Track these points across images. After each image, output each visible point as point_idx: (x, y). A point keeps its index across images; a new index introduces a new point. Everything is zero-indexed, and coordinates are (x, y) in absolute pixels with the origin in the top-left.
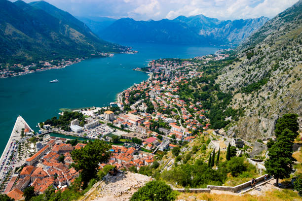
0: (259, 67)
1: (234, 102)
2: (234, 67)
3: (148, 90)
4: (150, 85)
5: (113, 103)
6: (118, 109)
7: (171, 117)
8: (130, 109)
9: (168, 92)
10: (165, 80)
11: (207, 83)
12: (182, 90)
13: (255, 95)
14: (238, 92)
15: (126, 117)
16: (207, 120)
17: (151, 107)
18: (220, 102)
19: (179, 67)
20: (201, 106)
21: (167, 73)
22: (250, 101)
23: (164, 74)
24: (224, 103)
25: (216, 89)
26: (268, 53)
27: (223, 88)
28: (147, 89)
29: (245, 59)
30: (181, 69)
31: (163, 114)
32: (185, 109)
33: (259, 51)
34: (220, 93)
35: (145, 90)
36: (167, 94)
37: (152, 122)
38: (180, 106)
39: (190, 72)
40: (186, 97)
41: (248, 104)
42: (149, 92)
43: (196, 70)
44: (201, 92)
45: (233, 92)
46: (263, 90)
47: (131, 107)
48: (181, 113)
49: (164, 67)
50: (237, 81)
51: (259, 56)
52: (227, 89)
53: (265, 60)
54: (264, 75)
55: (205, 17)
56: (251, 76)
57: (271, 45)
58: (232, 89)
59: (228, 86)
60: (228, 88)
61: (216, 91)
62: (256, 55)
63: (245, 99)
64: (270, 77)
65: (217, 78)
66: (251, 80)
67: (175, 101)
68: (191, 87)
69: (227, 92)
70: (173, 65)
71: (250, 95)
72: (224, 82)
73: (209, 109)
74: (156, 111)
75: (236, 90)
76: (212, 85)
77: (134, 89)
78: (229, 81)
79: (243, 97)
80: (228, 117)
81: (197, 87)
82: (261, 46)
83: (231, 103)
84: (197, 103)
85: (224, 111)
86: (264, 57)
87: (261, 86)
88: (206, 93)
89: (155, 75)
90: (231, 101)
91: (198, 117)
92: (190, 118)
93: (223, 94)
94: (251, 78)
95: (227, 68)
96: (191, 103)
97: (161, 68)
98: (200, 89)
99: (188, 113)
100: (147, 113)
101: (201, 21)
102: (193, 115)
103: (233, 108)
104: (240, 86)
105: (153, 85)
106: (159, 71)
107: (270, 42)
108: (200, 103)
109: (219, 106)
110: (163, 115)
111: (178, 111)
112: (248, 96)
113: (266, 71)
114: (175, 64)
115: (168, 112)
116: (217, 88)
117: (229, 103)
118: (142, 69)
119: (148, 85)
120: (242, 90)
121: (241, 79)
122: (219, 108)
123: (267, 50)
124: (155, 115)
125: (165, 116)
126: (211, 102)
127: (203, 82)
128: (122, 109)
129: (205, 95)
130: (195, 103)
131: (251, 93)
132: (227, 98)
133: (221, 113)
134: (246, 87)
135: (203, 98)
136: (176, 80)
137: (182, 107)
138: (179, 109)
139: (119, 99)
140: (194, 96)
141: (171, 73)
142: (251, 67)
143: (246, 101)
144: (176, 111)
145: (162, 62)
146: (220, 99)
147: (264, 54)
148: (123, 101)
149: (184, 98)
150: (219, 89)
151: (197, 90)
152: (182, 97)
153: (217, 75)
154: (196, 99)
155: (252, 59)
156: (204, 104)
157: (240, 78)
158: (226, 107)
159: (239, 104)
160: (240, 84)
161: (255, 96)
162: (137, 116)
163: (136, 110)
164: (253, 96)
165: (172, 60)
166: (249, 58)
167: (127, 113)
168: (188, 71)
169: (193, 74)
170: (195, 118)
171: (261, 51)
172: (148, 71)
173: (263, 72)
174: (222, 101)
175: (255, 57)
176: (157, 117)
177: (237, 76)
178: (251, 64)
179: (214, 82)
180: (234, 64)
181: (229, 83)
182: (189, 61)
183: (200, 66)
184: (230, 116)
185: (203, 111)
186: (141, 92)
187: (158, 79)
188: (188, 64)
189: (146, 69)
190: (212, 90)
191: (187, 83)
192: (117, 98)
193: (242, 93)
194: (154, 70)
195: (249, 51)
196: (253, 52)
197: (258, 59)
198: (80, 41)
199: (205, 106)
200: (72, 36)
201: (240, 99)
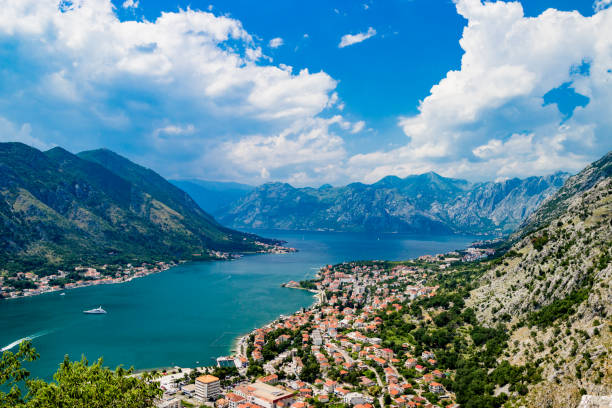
0: (565, 264)
1: (513, 348)
2: (506, 269)
3: (309, 328)
4: (317, 316)
5: (224, 359)
6: (233, 371)
7: (360, 390)
8: (262, 372)
9: (355, 330)
10: (350, 305)
11: (446, 306)
12: (389, 324)
13: (563, 329)
14: (520, 325)
15: (250, 392)
16: (448, 394)
17: (313, 365)
18: (478, 350)
19: (386, 277)
20: (432, 362)
21: (357, 290)
22: (551, 344)
23: (351, 293)
24: (490, 353)
25: (468, 320)
26: (580, 235)
27: (485, 319)
28: (308, 325)
29: (530, 251)
30: (389, 282)
31: (340, 382)
32: (394, 369)
33: (558, 233)
34: (477, 330)
35: (303, 328)
36: (352, 335)
37: (312, 402)
38: (381, 362)
39: (409, 288)
40: (398, 342)
41: (548, 350)
42: (310, 332)
43: (424, 283)
44: (433, 328)
45: (509, 325)
46: (581, 316)
47: (265, 366)
48: (384, 379)
49: (351, 278)
50: (516, 299)
51: (561, 242)
52: (495, 320)
53: (574, 250)
54: (577, 282)
55: (439, 177)
56: (548, 285)
57: (584, 217)
58: (506, 318)
59: (495, 311)
60: (497, 315)
61: (467, 326)
62: (554, 239)
63: (539, 340)
64: (592, 284)
65: (468, 296)
66: (549, 295)
67: (371, 352)
68: (408, 319)
69: (494, 326)
70: (371, 275)
71: (550, 330)
72: (486, 304)
73: (452, 367)
74: (324, 375)
75: (515, 320)
76: (459, 312)
77: (276, 327)
78: (497, 300)
79: (534, 334)
80: (502, 386)
81: (422, 318)
82: (563, 221)
83: (505, 351)
84: (425, 356)
85: (491, 371)
86: (573, 242)
87: (573, 307)
88: (444, 329)
89: (329, 296)
90: (506, 346)
91: (426, 388)
92: (407, 392)
93: (484, 331)
94: (549, 290)
95: (492, 273)
96: (408, 354)
97: (345, 280)
98: (429, 322)
99: (401, 380)
100: (303, 380)
101: (432, 186)
102: (413, 383)
103: (512, 365)
104: (524, 311)
105: (323, 317)
106: (340, 287)
107: (582, 212)
108: (431, 354)
109: (476, 360)
110: (341, 386)
111: (377, 375)
112: (545, 331)
113: (581, 272)
114: (376, 273)
115: (352, 378)
116: (469, 318)
117: (501, 352)
118: (301, 283)
119: (312, 318)
120: (529, 319)
121: (525, 294)
122: (478, 365)
123: (577, 228)
124: (320, 387)
125: (346, 388)
126: (457, 351)
127: (436, 305)
128: (243, 371)
129: (442, 335)
130: (418, 354)
131: (552, 325)
132: (495, 339)
133: (481, 376)
134: (537, 311)
135: (438, 342)
136: (376, 305)
137: (386, 366)
138: (380, 371)
139: (239, 349)
140: (416, 339)
141: (366, 291)
142: (545, 267)
143: (541, 344)
144: (373, 376)
145: (348, 270)
146: (478, 343)
147: (571, 237)
148: (249, 354)
149: (393, 344)
150: (475, 320)
151: (423, 324)
152: (388, 342)
153: (470, 289)
154: (420, 343)
155: (545, 250)
156: (439, 355)
157: (522, 292)
158: (494, 360)
159: (527, 353)
160: (524, 305)
161: (564, 332)
162: (278, 389)
163: (277, 374)
164: (558, 332)
165: (370, 265)
166: (540, 248)
167: (254, 382)
168: (405, 286)
169: (416, 292)
170: (419, 392)
171: (564, 231)
172: (316, 288)
173: (575, 274)
174: (484, 348)
175: (551, 244)
176: (324, 392)
177: (514, 288)
178: (545, 261)
179: (462, 305)
180: (507, 264)
181: (497, 305)
182: (408, 265)
183: (431, 274)
184: (506, 382)
185: (438, 372)
186: (291, 334)
187: (335, 305)
188: (404, 272)
189: (309, 285)
190: (458, 323)
191: (398, 308)
192: (235, 347)
193: (530, 327)
194: (328, 286)
195: (537, 234)
196: (545, 234)
197: (560, 248)
198: (174, 226)
199: (444, 361)
200: (155, 217)
201: (528, 341)
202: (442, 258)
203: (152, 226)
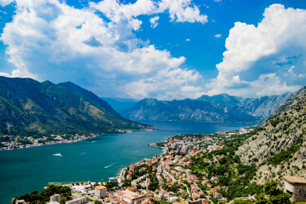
0: (287, 133)
1: (259, 176)
2: (258, 137)
4: (162, 159)
5: (113, 178)
6: (116, 184)
7: (178, 195)
8: (130, 185)
9: (179, 166)
10: (179, 154)
11: (225, 154)
12: (196, 163)
13: (286, 166)
14: (263, 164)
15: (122, 194)
16: (223, 199)
17: (155, 182)
18: (240, 176)
19: (199, 142)
20: (216, 182)
21: (184, 147)
22: (279, 174)
23: (180, 148)
24: (246, 178)
25: (236, 162)
26: (296, 118)
27: (245, 160)
28: (156, 163)
29: (270, 127)
30: (200, 144)
31: (168, 191)
32: (196, 185)
33: (285, 118)
34: (240, 166)
35: (154, 164)
36: (177, 168)
37: (152, 200)
38: (190, 182)
39: (209, 146)
40: (199, 172)
41: (277, 177)
42: (157, 166)
43: (217, 144)
44: (218, 165)
45: (257, 164)
46: (295, 159)
47: (132, 182)
48: (190, 190)
49: (182, 142)
50: (261, 151)
51: (286, 122)
52: (250, 161)
53: (293, 125)
54: (294, 142)
55: (228, 96)
56: (278, 143)
57: (298, 110)
58: (256, 160)
59: (250, 157)
60: (251, 159)
61: (236, 164)
62: (282, 121)
63: (272, 171)
64: (302, 142)
65: (237, 149)
66: (279, 149)
67: (186, 177)
68: (205, 160)
69: (250, 164)
70: (192, 141)
71: (279, 166)
72: (246, 153)
73: (226, 185)
74: (161, 187)
75: (260, 161)
76: (232, 157)
77: (141, 164)
78: (252, 151)
79: (270, 169)
80: (252, 195)
81: (213, 160)
82: (288, 112)
83: (254, 177)
84: (212, 179)
85: (246, 187)
86: (292, 122)
87: (292, 154)
88: (223, 166)
89: (170, 150)
90: (255, 175)
91: (212, 195)
92: (202, 197)
93: (244, 167)
94: (279, 146)
95: (250, 139)
96: (204, 178)
97: (179, 143)
98: (216, 162)
99: (199, 191)
100: (150, 190)
102: (205, 193)
103: (258, 184)
104: (265, 157)
105: (165, 159)
106: (176, 146)
107: (298, 108)
108: (216, 178)
109: (239, 181)
110: (168, 193)
111: (187, 188)
112: (276, 167)
113: (296, 136)
114: (194, 140)
115: (174, 189)
116: (237, 160)
117: (252, 178)
118: (157, 144)
119: (159, 160)
120: (268, 161)
121: (266, 148)
122: (240, 184)
123: (294, 115)
124: (158, 193)
125: (170, 194)
126: (229, 177)
127: (220, 154)
128: (120, 185)
129: (222, 168)
130: (209, 178)
131: (280, 164)
132: (250, 171)
133: (241, 190)
134: (272, 157)
135: (220, 172)
136: (192, 154)
137: (192, 183)
138: (189, 186)
139: (121, 174)
140: (209, 170)
141: (188, 148)
142: (277, 135)
143: (274, 173)
144: (185, 188)
145: (181, 138)
146: (241, 173)
147: (291, 120)
148: (125, 176)
149: (197, 173)
150: (240, 161)
151: (213, 163)
152: (195, 171)
153: (238, 146)
154: (211, 173)
155: (278, 127)
156: (220, 179)
157: (264, 147)
158: (249, 182)
159: (266, 178)
160: (265, 154)
161: (286, 167)
162: (136, 194)
163: (137, 186)
164: (283, 167)
165: (192, 136)
166: (275, 126)
167: (125, 190)
168: (207, 145)
169: (211, 149)
170: (208, 197)
171: (288, 117)
172: (164, 146)
173: (292, 137)
174: (244, 175)
175: (281, 123)
176: (159, 196)
177: (260, 145)
178: (277, 131)
179: (234, 154)
180: (258, 134)
181: (252, 154)
182: (211, 136)
183: (221, 140)
184: (254, 193)
185: (218, 187)
186: (147, 167)
187: (172, 154)
188: (208, 139)
189: (161, 145)
190: (231, 163)
191: (202, 155)
193: (268, 165)
194: (170, 145)
195: (274, 119)
196: (278, 119)
197: (285, 125)
198: (99, 117)
199: (222, 182)
200: (91, 113)
201: (266, 172)
202: (227, 133)
203: (89, 117)
